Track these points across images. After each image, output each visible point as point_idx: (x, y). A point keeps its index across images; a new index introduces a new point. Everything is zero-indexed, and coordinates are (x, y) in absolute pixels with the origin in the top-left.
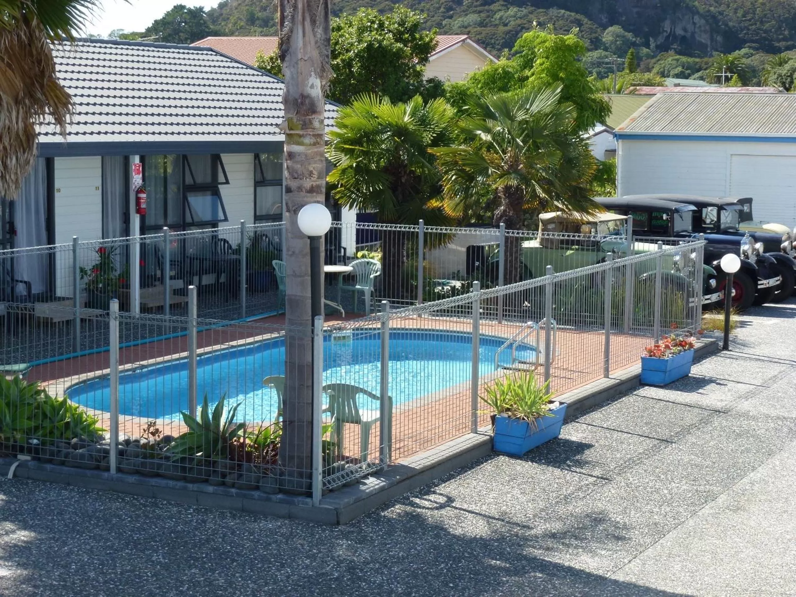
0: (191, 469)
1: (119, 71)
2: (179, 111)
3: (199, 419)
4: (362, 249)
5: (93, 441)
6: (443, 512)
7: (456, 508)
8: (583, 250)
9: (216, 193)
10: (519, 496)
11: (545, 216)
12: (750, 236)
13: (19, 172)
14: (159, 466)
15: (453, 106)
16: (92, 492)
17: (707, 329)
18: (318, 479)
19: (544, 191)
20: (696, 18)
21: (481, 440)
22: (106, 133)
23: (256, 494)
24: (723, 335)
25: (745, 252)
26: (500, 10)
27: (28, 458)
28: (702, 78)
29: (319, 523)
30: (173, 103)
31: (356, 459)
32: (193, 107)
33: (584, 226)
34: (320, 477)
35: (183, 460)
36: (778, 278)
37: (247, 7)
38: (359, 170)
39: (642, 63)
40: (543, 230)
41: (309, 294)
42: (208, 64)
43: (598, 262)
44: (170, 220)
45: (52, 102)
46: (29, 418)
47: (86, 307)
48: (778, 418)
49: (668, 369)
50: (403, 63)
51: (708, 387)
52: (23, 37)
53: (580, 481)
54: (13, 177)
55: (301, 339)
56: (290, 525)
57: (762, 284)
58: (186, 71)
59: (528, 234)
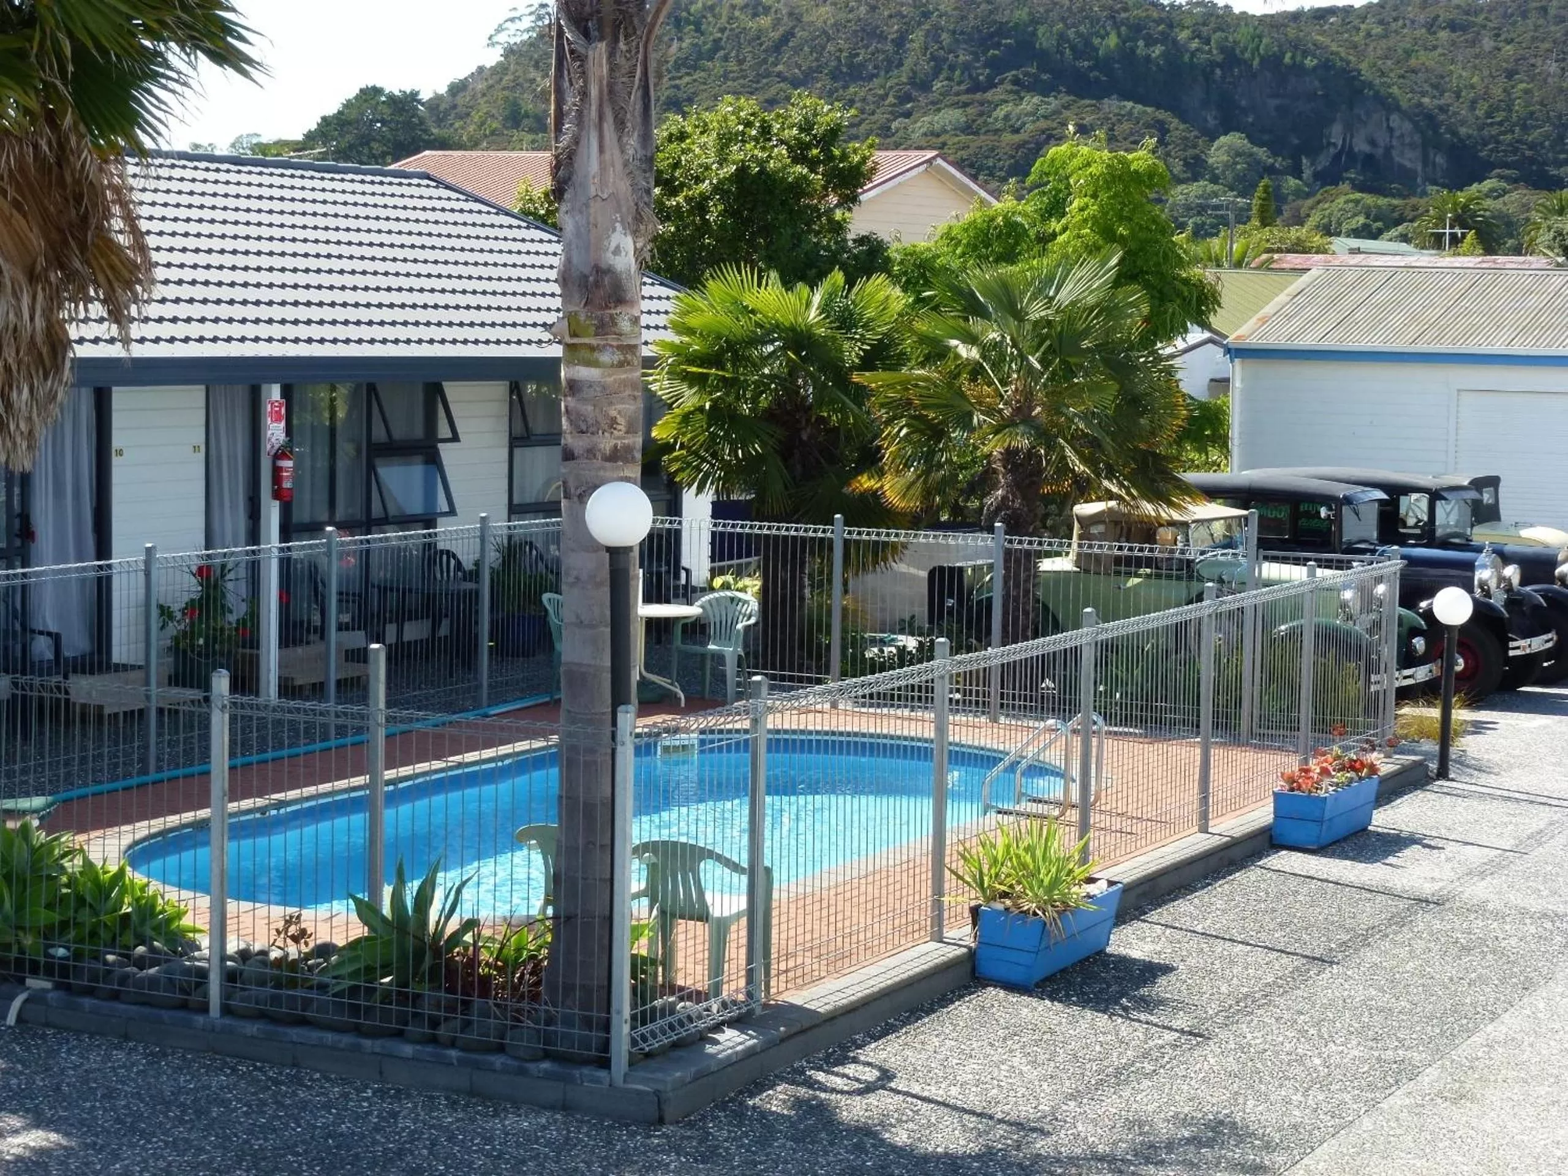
0: (368, 1009)
1: (242, 217)
2: (362, 297)
3: (386, 910)
4: (722, 572)
5: (175, 952)
6: (872, 1099)
7: (899, 1092)
8: (1159, 576)
9: (433, 460)
10: (1025, 1069)
11: (1085, 509)
12: (1494, 552)
13: (35, 415)
14: (307, 1003)
15: (905, 289)
16: (173, 1053)
17: (1405, 737)
18: (622, 1031)
19: (1084, 459)
20: (1395, 120)
21: (951, 955)
22: (215, 340)
23: (498, 1060)
24: (1437, 748)
25: (1483, 585)
26: (1006, 102)
27: (48, 985)
28: (1405, 238)
29: (623, 1121)
30: (348, 280)
31: (698, 993)
32: (389, 289)
33: (1161, 530)
34: (626, 1029)
35: (354, 991)
36: (1550, 636)
37: (506, 93)
38: (718, 414)
39: (1285, 207)
40: (1081, 537)
41: (608, 663)
42: (420, 203)
43: (1190, 602)
44: (340, 515)
45: (101, 279)
46: (49, 906)
47: (170, 684)
48: (1545, 915)
49: (1327, 815)
50: (808, 206)
51: (1407, 852)
52: (45, 148)
53: (1148, 1037)
54: (22, 426)
55: (592, 751)
56: (564, 1123)
57: (1518, 648)
58: (377, 218)
59: (1050, 544)
